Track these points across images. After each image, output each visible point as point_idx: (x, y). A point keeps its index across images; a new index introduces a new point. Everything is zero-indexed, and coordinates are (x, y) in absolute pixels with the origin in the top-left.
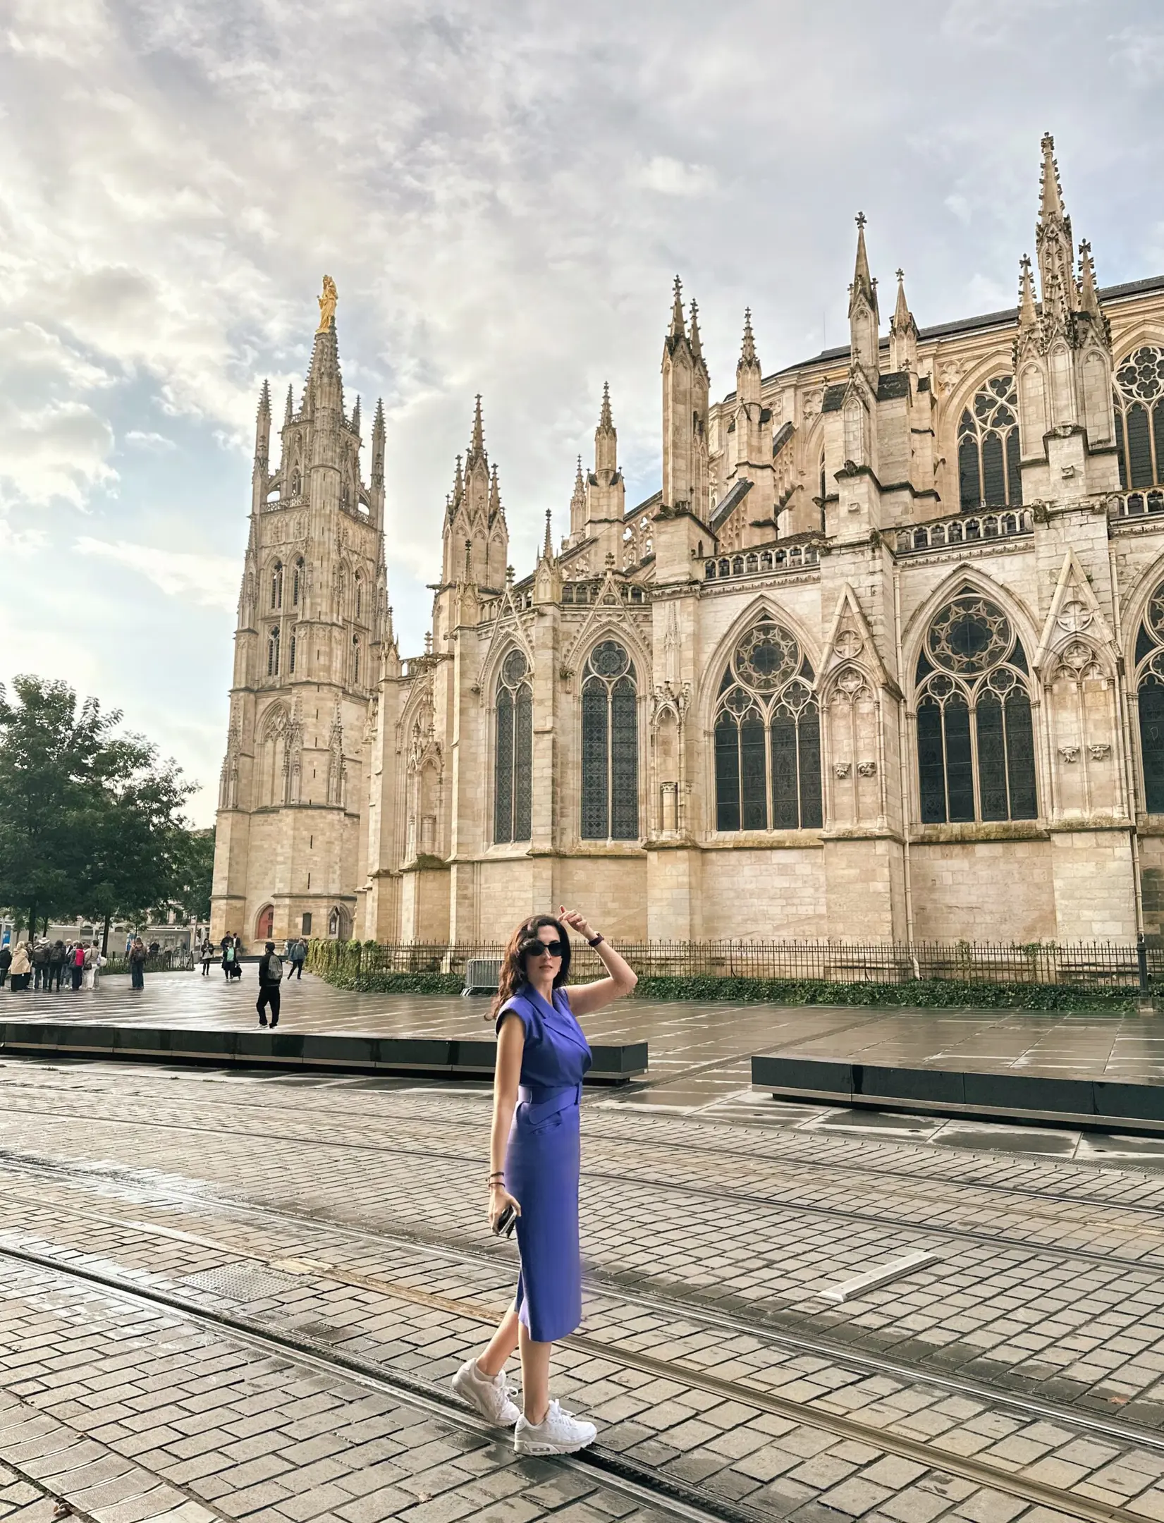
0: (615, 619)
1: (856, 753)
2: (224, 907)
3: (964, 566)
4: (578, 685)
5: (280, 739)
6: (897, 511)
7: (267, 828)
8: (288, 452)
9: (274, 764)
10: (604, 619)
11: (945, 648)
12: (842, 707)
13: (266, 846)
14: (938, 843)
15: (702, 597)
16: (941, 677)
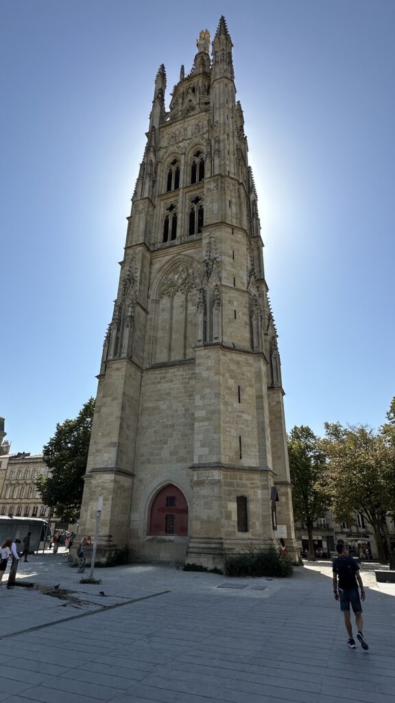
2: (111, 486)
5: (179, 293)
7: (164, 386)
9: (171, 319)
13: (164, 407)
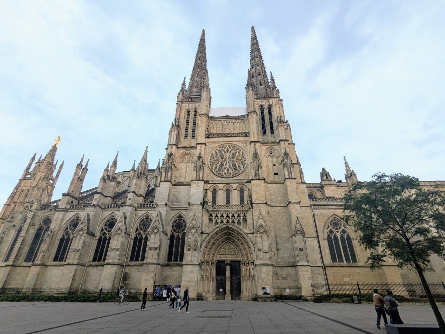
0: (51, 214)
1: (78, 246)
3: (113, 212)
4: (37, 227)
6: (107, 201)
8: (35, 168)
10: (48, 214)
11: (107, 227)
12: (78, 237)
14: (92, 266)
15: (67, 212)
16: (105, 232)
